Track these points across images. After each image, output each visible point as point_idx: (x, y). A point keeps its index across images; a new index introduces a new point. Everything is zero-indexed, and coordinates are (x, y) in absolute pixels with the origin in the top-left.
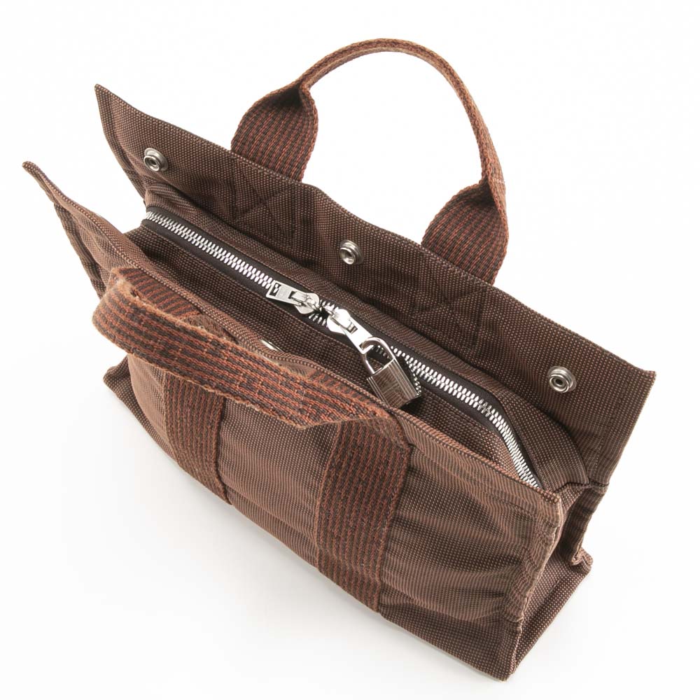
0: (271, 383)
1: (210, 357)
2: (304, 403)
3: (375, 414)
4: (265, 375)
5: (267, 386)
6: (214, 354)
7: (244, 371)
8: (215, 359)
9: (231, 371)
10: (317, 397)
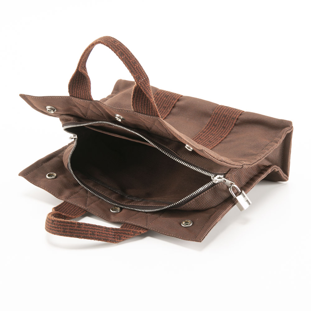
0: (100, 231)
1: (78, 228)
2: (114, 235)
3: (141, 233)
4: (98, 230)
5: (99, 233)
6: (79, 228)
7: (90, 230)
8: (80, 229)
9: (86, 231)
10: (118, 232)
